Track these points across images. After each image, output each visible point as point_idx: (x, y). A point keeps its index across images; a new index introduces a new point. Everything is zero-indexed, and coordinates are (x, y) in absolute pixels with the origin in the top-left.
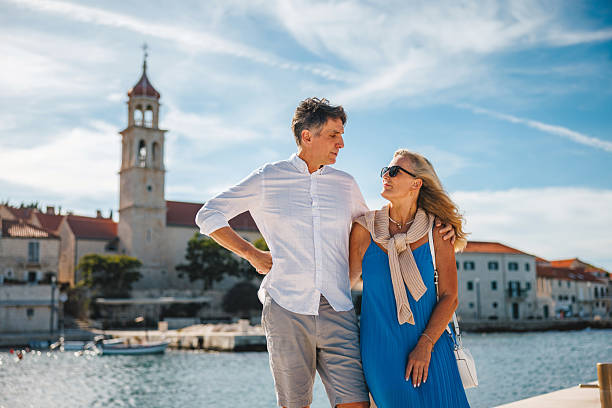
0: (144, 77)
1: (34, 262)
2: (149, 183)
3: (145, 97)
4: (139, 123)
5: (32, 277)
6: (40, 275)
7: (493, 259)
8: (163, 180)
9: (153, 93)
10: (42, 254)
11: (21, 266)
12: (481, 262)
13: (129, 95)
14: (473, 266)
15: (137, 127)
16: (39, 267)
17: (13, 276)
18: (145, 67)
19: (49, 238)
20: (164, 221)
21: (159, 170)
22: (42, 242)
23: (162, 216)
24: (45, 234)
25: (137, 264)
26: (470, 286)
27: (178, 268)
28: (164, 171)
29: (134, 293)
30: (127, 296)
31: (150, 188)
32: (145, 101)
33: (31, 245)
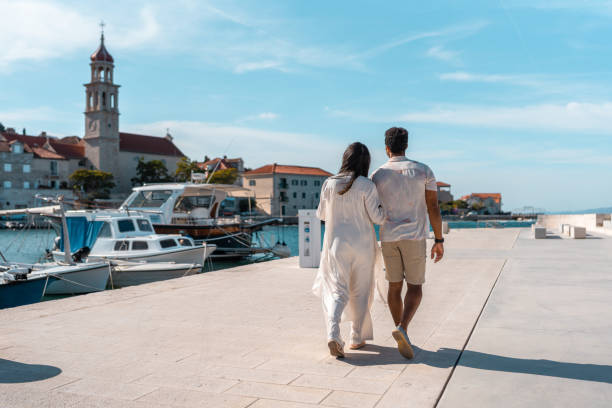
0: (102, 48)
1: (54, 175)
2: (109, 122)
3: (105, 62)
4: (102, 80)
5: (53, 184)
6: (58, 183)
7: (317, 179)
8: (117, 120)
9: (110, 59)
10: (58, 169)
11: (47, 177)
12: (311, 181)
13: (93, 59)
14: (306, 183)
15: (100, 83)
16: (58, 178)
17: (42, 184)
18: (102, 39)
19: (61, 159)
20: (118, 148)
21: (115, 113)
22: (59, 162)
23: (117, 145)
24: (60, 157)
25: (111, 177)
26: (304, 195)
27: (132, 180)
28: (118, 114)
29: (111, 195)
30: (108, 198)
31: (110, 126)
32: (105, 64)
33: (52, 163)
